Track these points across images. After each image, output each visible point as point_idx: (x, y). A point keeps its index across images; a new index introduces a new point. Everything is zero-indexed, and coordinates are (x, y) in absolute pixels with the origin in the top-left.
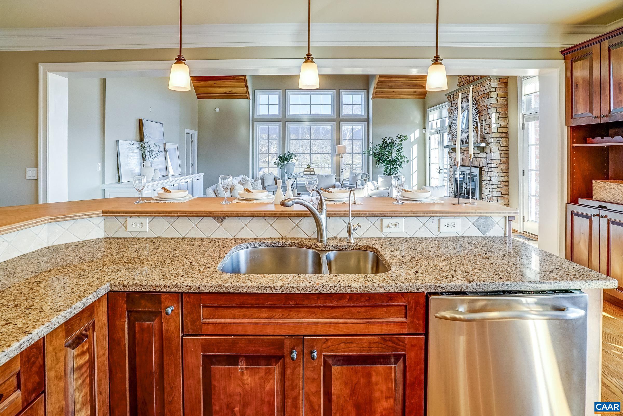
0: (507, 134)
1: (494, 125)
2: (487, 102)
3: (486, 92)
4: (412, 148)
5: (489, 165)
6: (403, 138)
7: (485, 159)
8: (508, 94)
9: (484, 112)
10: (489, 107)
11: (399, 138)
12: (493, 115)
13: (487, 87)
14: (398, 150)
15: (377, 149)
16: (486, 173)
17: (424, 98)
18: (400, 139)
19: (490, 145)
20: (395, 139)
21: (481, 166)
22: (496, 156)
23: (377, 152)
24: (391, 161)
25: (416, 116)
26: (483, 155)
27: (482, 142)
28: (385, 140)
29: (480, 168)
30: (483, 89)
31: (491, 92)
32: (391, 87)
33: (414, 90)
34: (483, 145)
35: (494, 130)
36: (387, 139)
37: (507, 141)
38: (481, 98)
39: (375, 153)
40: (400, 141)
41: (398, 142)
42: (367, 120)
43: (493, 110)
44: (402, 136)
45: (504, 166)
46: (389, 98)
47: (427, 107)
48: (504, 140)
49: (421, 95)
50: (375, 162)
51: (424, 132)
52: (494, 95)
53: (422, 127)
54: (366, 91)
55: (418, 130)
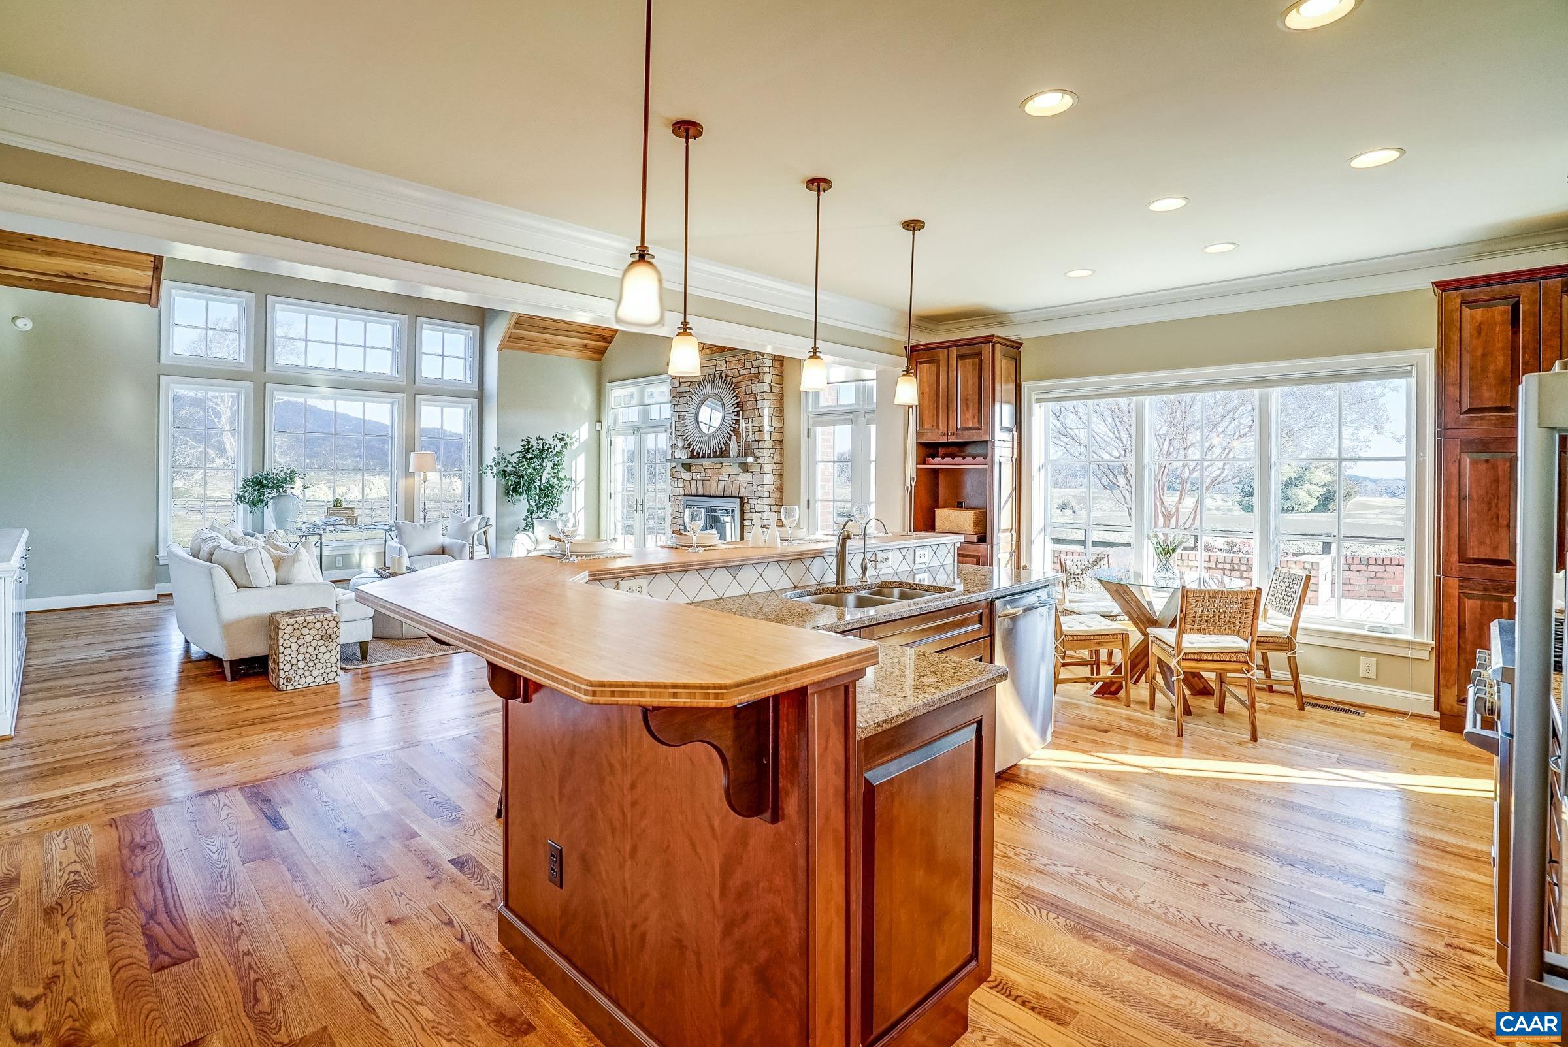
0: (781, 442)
1: (767, 428)
2: (757, 388)
3: (753, 371)
4: (574, 462)
5: (758, 494)
6: (568, 441)
7: (751, 483)
8: (785, 379)
9: (749, 405)
10: (758, 397)
11: (561, 439)
12: (766, 412)
13: (756, 363)
14: (556, 465)
15: (510, 462)
16: (752, 506)
17: (599, 360)
18: (563, 443)
19: (760, 461)
20: (550, 441)
21: (742, 495)
22: (768, 479)
23: (508, 469)
24: (540, 489)
25: (585, 394)
26: (748, 477)
27: (747, 455)
28: (529, 442)
29: (742, 499)
30: (748, 365)
31: (764, 373)
32: (544, 329)
33: (586, 342)
34: (750, 459)
35: (767, 437)
36: (533, 442)
37: (782, 455)
38: (744, 380)
39: (504, 471)
40: (562, 447)
41: (558, 449)
42: (480, 396)
43: (766, 403)
44: (565, 437)
45: (777, 494)
46: (534, 351)
47: (606, 378)
48: (778, 452)
49: (595, 353)
50: (502, 489)
51: (598, 428)
52: (768, 378)
53: (594, 418)
54: (477, 328)
55: (587, 424)
